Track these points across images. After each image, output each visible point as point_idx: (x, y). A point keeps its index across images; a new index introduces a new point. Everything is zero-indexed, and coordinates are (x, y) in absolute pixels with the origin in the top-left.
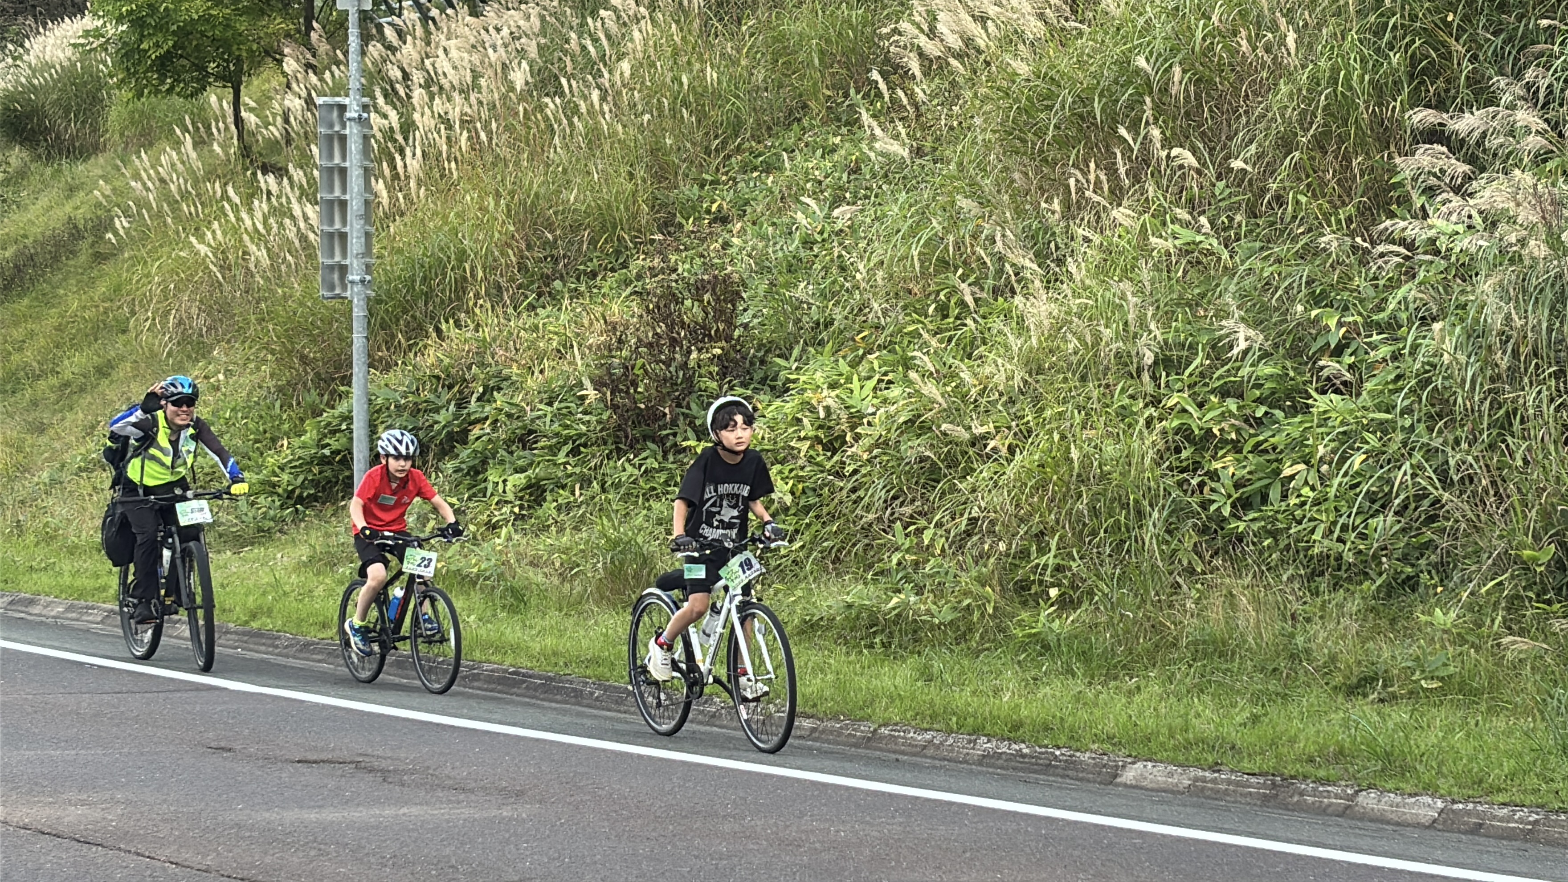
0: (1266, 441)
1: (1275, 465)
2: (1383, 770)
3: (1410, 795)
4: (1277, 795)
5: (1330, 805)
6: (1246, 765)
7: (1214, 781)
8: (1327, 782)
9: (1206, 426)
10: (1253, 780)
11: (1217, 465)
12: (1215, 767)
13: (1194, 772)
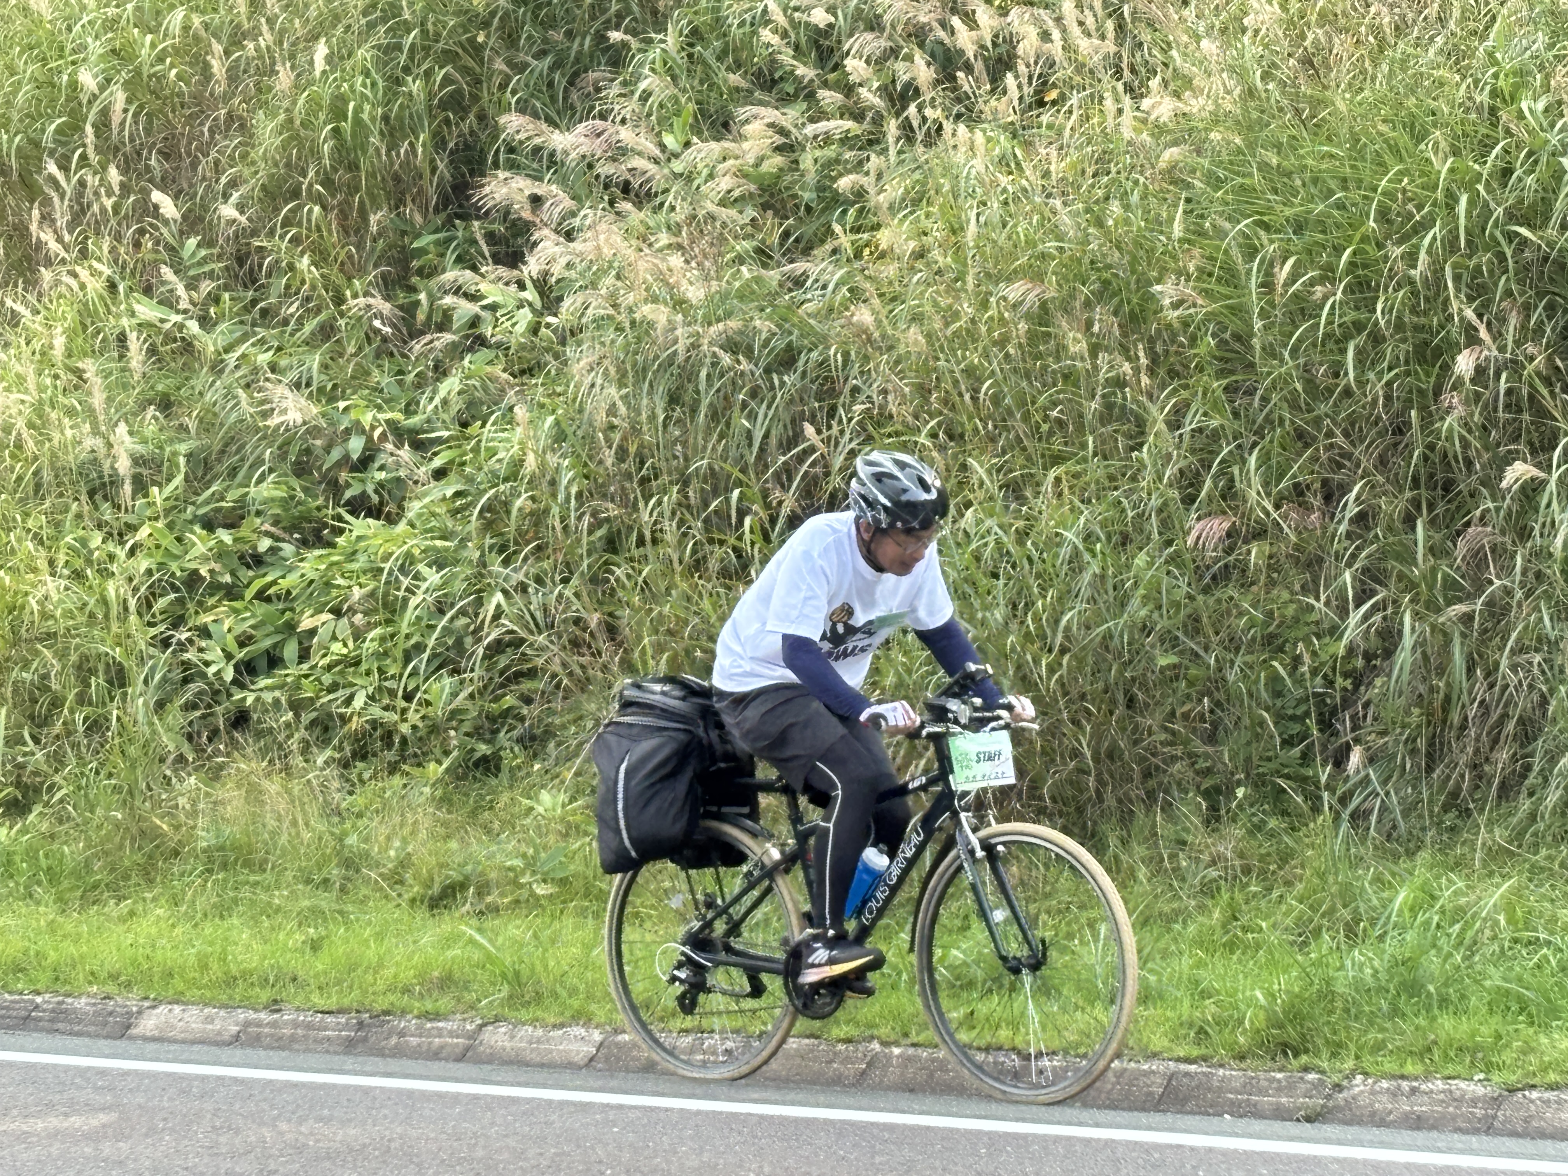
1: (288, 615)
2: (511, 997)
3: (554, 1026)
5: (442, 1047)
6: (318, 1000)
7: (274, 1024)
8: (437, 1016)
9: (193, 566)
10: (329, 1019)
11: (207, 618)
12: (274, 1006)
13: (242, 1015)
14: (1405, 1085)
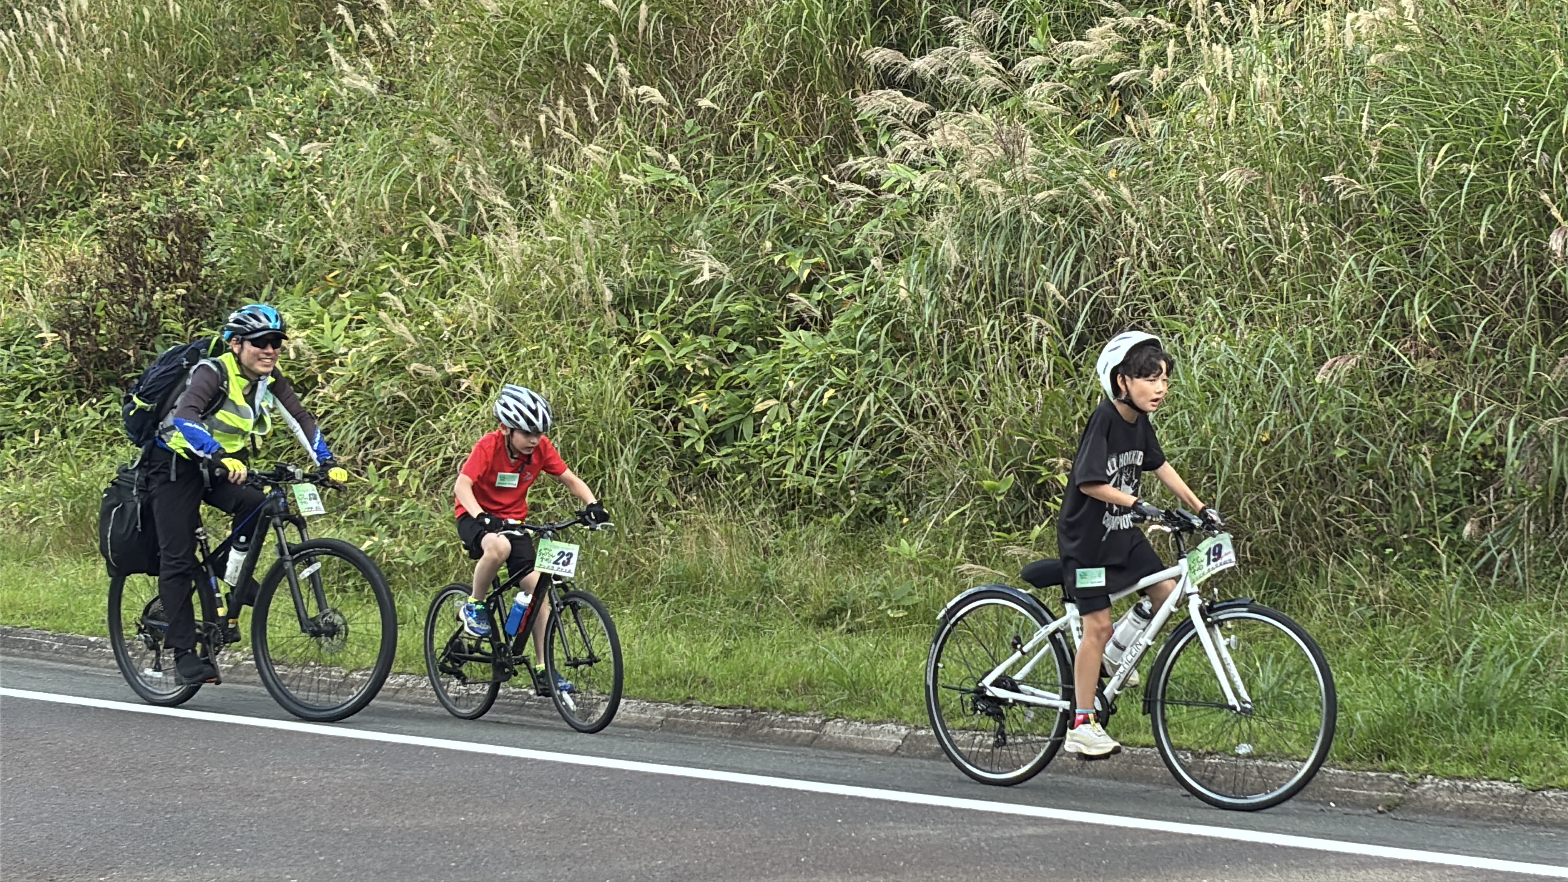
0: (737, 377)
1: (747, 400)
2: (849, 700)
3: (876, 723)
4: (747, 727)
5: (798, 736)
6: (718, 699)
7: (686, 715)
8: (797, 712)
9: (680, 362)
10: (724, 713)
11: (692, 402)
12: (687, 702)
13: (666, 708)
14: (1460, 784)
